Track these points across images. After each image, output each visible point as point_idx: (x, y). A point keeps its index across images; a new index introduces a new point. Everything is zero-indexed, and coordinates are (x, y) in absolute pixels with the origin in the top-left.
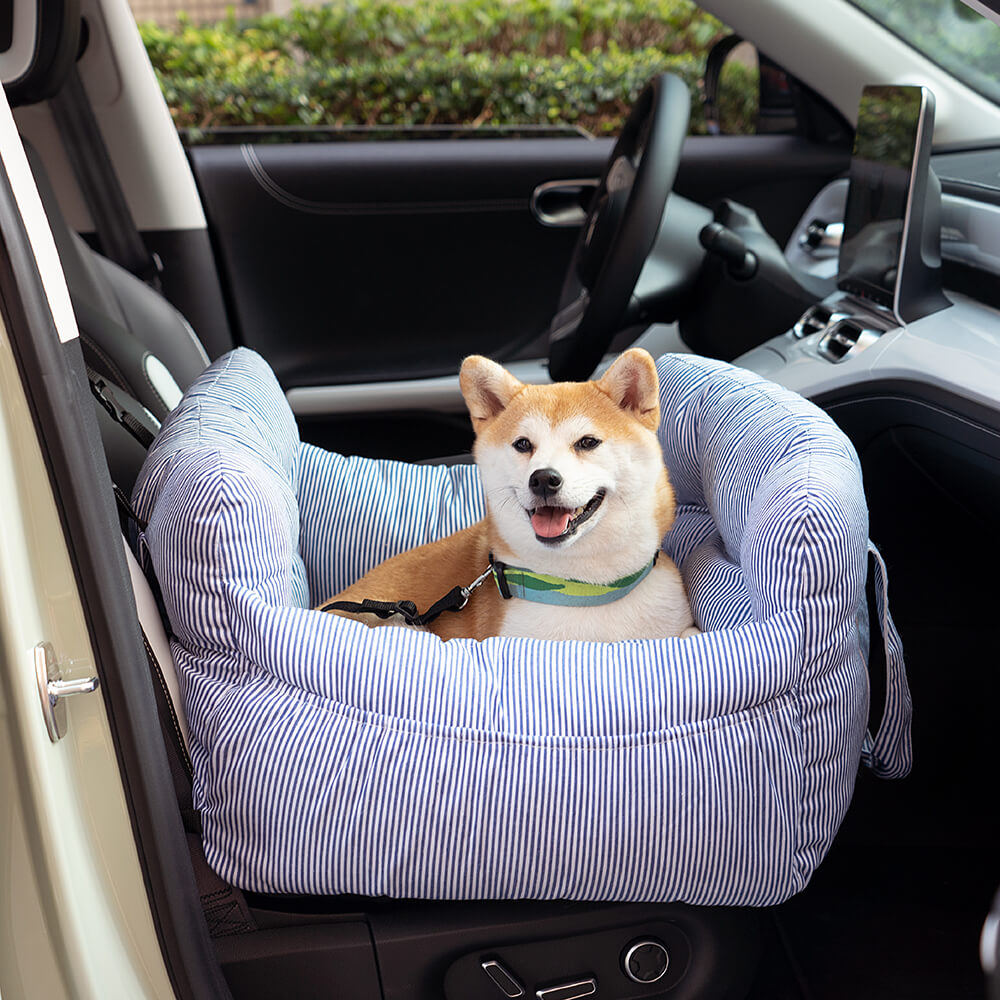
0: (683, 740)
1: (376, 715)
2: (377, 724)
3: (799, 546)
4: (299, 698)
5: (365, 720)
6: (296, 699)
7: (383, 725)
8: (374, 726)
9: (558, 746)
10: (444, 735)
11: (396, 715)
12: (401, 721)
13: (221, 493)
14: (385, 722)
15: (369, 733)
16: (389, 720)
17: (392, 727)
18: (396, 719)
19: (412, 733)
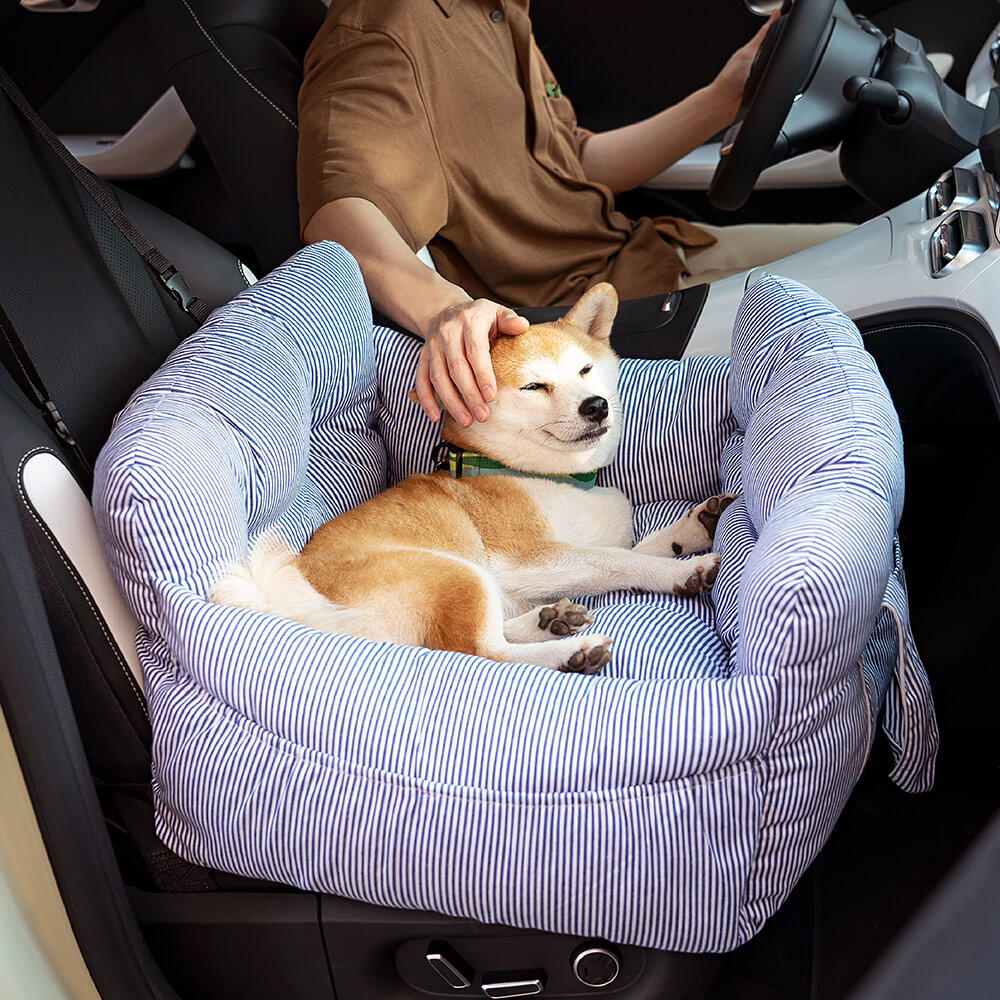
0: (612, 806)
1: (289, 743)
2: (290, 752)
3: (788, 616)
4: (218, 710)
5: (278, 745)
6: (215, 711)
7: (295, 754)
8: (286, 754)
9: (474, 798)
10: (356, 774)
11: (308, 747)
12: (314, 753)
13: (131, 489)
14: (297, 752)
15: (280, 761)
16: (301, 751)
17: (304, 758)
18: (308, 750)
19: (324, 767)
